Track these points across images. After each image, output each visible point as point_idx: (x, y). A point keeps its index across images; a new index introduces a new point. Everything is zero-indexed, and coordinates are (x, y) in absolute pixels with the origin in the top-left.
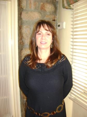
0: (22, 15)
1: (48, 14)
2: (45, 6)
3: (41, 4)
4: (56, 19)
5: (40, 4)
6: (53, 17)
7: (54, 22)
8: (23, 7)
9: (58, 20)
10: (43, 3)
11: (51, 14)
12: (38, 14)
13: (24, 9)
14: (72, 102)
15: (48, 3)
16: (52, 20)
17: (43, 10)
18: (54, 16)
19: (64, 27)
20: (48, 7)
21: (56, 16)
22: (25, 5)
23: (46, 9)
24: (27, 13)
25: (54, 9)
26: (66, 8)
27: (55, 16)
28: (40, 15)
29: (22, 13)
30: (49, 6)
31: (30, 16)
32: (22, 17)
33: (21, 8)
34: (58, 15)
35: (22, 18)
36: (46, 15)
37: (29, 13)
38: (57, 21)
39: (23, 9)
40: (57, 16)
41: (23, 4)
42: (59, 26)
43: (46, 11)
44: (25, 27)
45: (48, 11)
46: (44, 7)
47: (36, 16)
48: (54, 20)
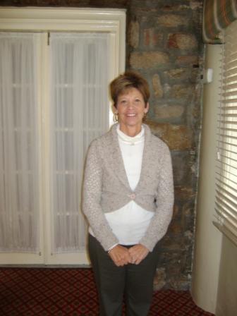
1: (184, 53)
2: (178, 39)
3: (169, 35)
4: (200, 63)
5: (167, 37)
7: (196, 69)
8: (132, 44)
9: (204, 66)
10: (172, 34)
11: (189, 55)
12: (162, 55)
13: (135, 47)
14: (220, 235)
16: (192, 65)
17: (172, 47)
18: (196, 57)
19: (209, 79)
20: (183, 41)
21: (200, 57)
22: (137, 39)
23: (179, 45)
24: (141, 54)
26: (210, 43)
27: (198, 58)
28: (167, 58)
29: (132, 56)
30: (185, 39)
31: (146, 59)
32: (132, 62)
34: (204, 55)
35: (131, 64)
36: (179, 57)
38: (202, 67)
39: (133, 48)
40: (202, 57)
41: (134, 38)
42: (202, 77)
43: (179, 49)
45: (182, 49)
46: (175, 41)
47: (159, 59)
48: (197, 66)
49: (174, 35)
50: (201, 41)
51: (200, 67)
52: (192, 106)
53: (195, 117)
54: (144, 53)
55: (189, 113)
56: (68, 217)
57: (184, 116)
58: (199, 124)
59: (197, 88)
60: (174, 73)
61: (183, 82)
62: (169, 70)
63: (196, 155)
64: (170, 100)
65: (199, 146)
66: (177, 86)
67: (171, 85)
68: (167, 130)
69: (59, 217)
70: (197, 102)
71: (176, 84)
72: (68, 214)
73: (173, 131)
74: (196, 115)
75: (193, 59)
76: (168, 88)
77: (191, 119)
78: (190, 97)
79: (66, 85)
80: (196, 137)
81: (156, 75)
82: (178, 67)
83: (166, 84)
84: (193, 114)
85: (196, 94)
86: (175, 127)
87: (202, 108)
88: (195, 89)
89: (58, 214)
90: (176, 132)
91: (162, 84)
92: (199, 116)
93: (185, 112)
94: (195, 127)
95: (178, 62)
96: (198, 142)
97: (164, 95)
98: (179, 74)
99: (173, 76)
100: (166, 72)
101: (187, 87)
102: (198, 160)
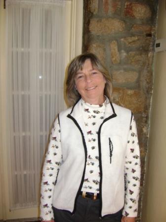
0: (90, 25)
1: (139, 22)
2: (134, 8)
3: (126, 4)
4: (152, 33)
5: (124, 6)
6: (148, 29)
7: (149, 37)
8: (92, 10)
9: (156, 35)
10: (129, 3)
11: (143, 24)
12: (119, 23)
13: (94, 13)
15: (138, 3)
16: (145, 33)
17: (128, 16)
18: (150, 26)
20: (139, 11)
21: (153, 26)
22: (97, 6)
23: (135, 14)
24: (99, 21)
25: (151, 13)
27: (151, 28)
28: (124, 26)
29: (91, 22)
30: (140, 9)
31: (105, 26)
32: (91, 27)
33: (90, 11)
35: (90, 29)
36: (135, 25)
37: (103, 21)
38: (154, 36)
39: (92, 13)
40: (155, 26)
41: (94, 4)
43: (135, 18)
44: (94, 45)
45: (138, 18)
46: (132, 10)
47: (116, 26)
48: (150, 35)
49: (130, 5)
50: (154, 12)
51: (153, 37)
52: (145, 72)
53: (147, 83)
54: (103, 20)
55: (142, 79)
56: (25, 175)
57: (138, 81)
58: (151, 89)
59: (149, 55)
60: (130, 41)
61: (138, 49)
62: (125, 38)
63: (147, 117)
64: (125, 66)
65: (150, 109)
66: (132, 53)
67: (127, 52)
68: (123, 94)
69: (16, 176)
70: (149, 69)
71: (131, 51)
72: (25, 173)
73: (128, 95)
74: (148, 80)
75: (146, 28)
76: (124, 54)
77: (144, 84)
78: (144, 63)
79: (22, 50)
80: (148, 101)
81: (115, 41)
82: (133, 35)
83: (123, 51)
84: (146, 80)
85: (149, 61)
86: (130, 92)
87: (154, 74)
88: (148, 56)
89: (16, 173)
90: (131, 96)
91: (119, 50)
92: (151, 82)
93: (139, 77)
94: (147, 92)
95: (133, 30)
96: (149, 105)
97: (120, 60)
98: (134, 41)
99: (130, 43)
100: (122, 39)
101: (141, 54)
102: (149, 122)
